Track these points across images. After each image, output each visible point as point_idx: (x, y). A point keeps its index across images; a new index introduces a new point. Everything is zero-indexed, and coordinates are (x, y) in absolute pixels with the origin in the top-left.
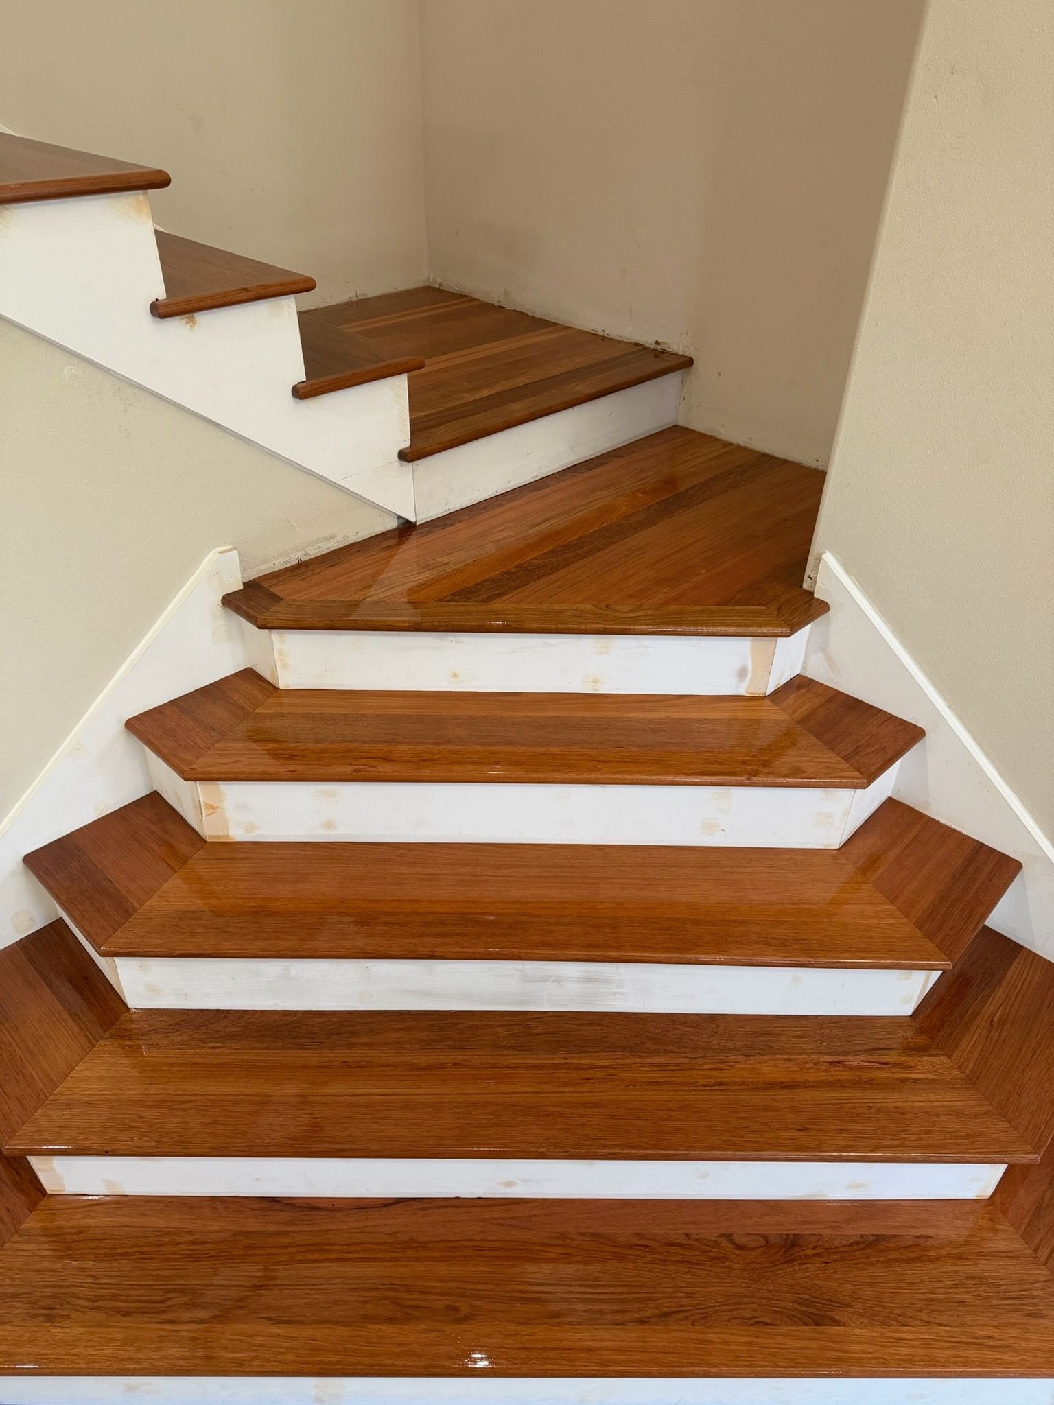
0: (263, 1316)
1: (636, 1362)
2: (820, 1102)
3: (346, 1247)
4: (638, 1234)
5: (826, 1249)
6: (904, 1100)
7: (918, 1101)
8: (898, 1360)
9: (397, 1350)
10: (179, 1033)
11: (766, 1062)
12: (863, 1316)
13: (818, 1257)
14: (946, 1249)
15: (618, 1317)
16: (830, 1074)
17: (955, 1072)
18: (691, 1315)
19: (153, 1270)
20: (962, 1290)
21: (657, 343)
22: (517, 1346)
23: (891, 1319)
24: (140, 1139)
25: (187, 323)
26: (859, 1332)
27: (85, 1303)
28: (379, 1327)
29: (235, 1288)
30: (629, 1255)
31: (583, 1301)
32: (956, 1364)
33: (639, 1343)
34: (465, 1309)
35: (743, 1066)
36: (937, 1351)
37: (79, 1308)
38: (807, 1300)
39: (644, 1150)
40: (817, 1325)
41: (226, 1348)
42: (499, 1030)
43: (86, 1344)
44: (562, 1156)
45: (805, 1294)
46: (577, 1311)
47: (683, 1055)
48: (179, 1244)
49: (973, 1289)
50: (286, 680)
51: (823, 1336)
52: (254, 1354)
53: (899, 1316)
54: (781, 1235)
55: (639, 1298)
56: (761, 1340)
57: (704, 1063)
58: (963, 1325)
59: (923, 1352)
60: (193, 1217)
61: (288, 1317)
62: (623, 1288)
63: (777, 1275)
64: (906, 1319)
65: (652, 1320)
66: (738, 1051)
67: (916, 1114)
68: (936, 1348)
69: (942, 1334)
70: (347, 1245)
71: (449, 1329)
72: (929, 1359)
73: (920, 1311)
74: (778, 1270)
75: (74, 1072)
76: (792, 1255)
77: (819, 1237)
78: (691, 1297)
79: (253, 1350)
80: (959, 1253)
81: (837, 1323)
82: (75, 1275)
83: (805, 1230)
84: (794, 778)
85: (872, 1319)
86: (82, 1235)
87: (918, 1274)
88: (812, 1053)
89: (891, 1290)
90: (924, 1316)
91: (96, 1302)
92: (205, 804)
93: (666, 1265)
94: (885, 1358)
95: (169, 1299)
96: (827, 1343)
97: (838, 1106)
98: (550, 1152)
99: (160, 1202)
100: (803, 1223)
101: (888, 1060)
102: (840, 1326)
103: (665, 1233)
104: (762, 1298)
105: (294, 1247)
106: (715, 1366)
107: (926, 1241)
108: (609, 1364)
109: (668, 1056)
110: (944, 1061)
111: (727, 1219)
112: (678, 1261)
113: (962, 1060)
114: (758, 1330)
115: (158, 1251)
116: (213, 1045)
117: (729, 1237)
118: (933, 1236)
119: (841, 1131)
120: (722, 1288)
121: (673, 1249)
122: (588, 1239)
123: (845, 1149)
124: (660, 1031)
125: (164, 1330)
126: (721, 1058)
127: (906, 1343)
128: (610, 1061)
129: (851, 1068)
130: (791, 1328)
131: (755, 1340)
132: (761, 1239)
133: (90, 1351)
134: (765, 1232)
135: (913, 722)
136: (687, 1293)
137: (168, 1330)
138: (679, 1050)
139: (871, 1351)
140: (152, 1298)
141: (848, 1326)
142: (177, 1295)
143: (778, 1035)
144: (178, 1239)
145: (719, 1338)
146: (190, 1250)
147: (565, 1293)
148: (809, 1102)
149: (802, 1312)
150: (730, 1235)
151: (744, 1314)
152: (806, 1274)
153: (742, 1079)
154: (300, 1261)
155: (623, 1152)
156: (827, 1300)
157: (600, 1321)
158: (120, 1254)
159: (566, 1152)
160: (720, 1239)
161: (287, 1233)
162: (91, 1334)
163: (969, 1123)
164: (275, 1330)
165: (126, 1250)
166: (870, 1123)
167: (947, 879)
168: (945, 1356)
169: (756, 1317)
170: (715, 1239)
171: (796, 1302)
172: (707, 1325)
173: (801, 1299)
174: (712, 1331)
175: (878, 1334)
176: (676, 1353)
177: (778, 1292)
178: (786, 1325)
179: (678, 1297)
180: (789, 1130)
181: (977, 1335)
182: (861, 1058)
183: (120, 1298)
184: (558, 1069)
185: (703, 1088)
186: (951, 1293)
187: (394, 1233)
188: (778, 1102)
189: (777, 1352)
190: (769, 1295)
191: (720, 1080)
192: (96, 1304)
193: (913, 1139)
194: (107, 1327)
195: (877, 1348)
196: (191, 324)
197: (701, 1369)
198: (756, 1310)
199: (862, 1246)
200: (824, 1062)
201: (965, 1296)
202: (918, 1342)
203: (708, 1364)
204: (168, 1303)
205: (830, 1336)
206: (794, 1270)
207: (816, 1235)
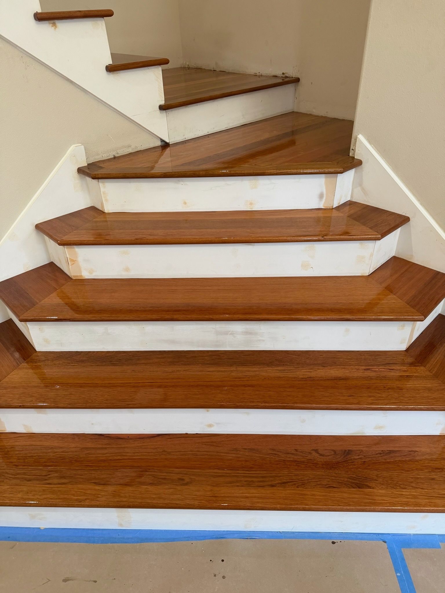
0: (92, 482)
1: (269, 503)
2: (359, 385)
3: (133, 454)
4: (273, 449)
5: (364, 456)
6: (401, 384)
7: (409, 385)
8: (401, 503)
9: (154, 496)
10: (58, 360)
11: (333, 369)
12: (382, 485)
13: (360, 459)
14: (425, 456)
15: (261, 484)
16: (365, 374)
17: (428, 373)
18: (297, 483)
19: (43, 463)
20: (433, 474)
21: (283, 74)
22: (211, 495)
23: (397, 486)
24: (36, 401)
25: (52, 26)
26: (381, 491)
27: (11, 476)
28: (146, 487)
29: (80, 470)
30: (267, 458)
31: (244, 477)
32: (430, 506)
33: (271, 495)
34: (187, 480)
35: (322, 371)
36: (421, 500)
37: (8, 478)
38: (354, 477)
39: (272, 404)
40: (359, 488)
41: (74, 495)
42: (206, 358)
43: (10, 492)
44: (233, 406)
45: (354, 475)
46: (241, 481)
47: (293, 366)
48: (56, 452)
49: (439, 474)
50: (108, 208)
51: (363, 493)
52: (86, 497)
53: (401, 484)
54: (342, 450)
55: (271, 476)
56: (332, 494)
57: (302, 369)
58: (434, 489)
59: (413, 500)
60: (63, 442)
61: (104, 482)
62: (264, 471)
63: (340, 467)
64: (404, 486)
65: (278, 485)
66: (319, 365)
67: (408, 389)
68: (420, 499)
69: (423, 493)
70: (133, 453)
71: (179, 488)
72: (417, 503)
73: (411, 483)
74: (340, 465)
75: (9, 375)
76: (347, 458)
77: (361, 451)
78: (297, 476)
79: (86, 496)
80: (431, 458)
81: (370, 487)
82: (8, 464)
83: (354, 448)
84: (345, 236)
85: (387, 486)
86: (13, 449)
87: (410, 467)
88: (356, 366)
89: (397, 474)
90: (414, 485)
91: (16, 475)
92: (70, 259)
93: (285, 462)
94: (394, 503)
95: (49, 475)
96: (365, 496)
97: (369, 386)
98: (227, 404)
99: (49, 436)
100: (353, 445)
101: (394, 368)
102: (371, 489)
103: (285, 449)
104: (332, 476)
105: (109, 454)
106: (308, 505)
107: (415, 453)
108: (256, 503)
109: (285, 367)
110: (422, 368)
111: (316, 443)
112: (292, 461)
113: (431, 368)
114: (330, 490)
115: (46, 455)
116: (73, 365)
117: (316, 451)
118: (418, 451)
119: (370, 396)
120: (313, 472)
121: (289, 456)
122: (248, 451)
123: (372, 404)
124: (282, 357)
125: (45, 487)
126: (311, 367)
127: (405, 497)
128: (257, 369)
129: (375, 371)
130: (346, 489)
131: (328, 494)
132: (332, 452)
133: (11, 495)
134: (334, 449)
135: (404, 214)
136: (295, 474)
137: (47, 487)
138: (291, 365)
139: (387, 500)
140: (42, 474)
141: (375, 489)
142: (54, 473)
143: (338, 358)
144: (56, 450)
145: (311, 493)
146: (61, 455)
147: (236, 473)
148: (354, 385)
149: (352, 482)
150: (317, 450)
151: (323, 483)
152: (354, 467)
153: (321, 376)
154: (111, 459)
155: (262, 404)
156: (365, 478)
157: (252, 485)
158: (29, 456)
159: (234, 404)
160: (312, 452)
161: (106, 448)
162: (12, 488)
163: (435, 393)
164: (97, 488)
165: (32, 455)
166: (385, 393)
167: (422, 285)
168: (424, 502)
169: (329, 485)
170: (310, 451)
171: (349, 478)
172: (305, 488)
173: (352, 477)
174: (306, 490)
175: (391, 493)
176: (289, 499)
177: (340, 474)
178: (343, 488)
179: (291, 476)
180: (344, 396)
181: (440, 494)
182: (380, 367)
183: (27, 474)
184: (232, 372)
185: (302, 379)
186: (427, 475)
187: (156, 448)
188: (338, 385)
189: (339, 499)
190: (335, 475)
191: (310, 376)
192: (16, 476)
193: (406, 400)
194: (20, 485)
195: (390, 498)
196: (55, 27)
197: (301, 506)
198: (329, 482)
199: (382, 455)
200: (362, 369)
201: (435, 476)
202: (411, 496)
203: (305, 504)
204: (49, 476)
205: (366, 493)
206: (348, 465)
207: (359, 450)
